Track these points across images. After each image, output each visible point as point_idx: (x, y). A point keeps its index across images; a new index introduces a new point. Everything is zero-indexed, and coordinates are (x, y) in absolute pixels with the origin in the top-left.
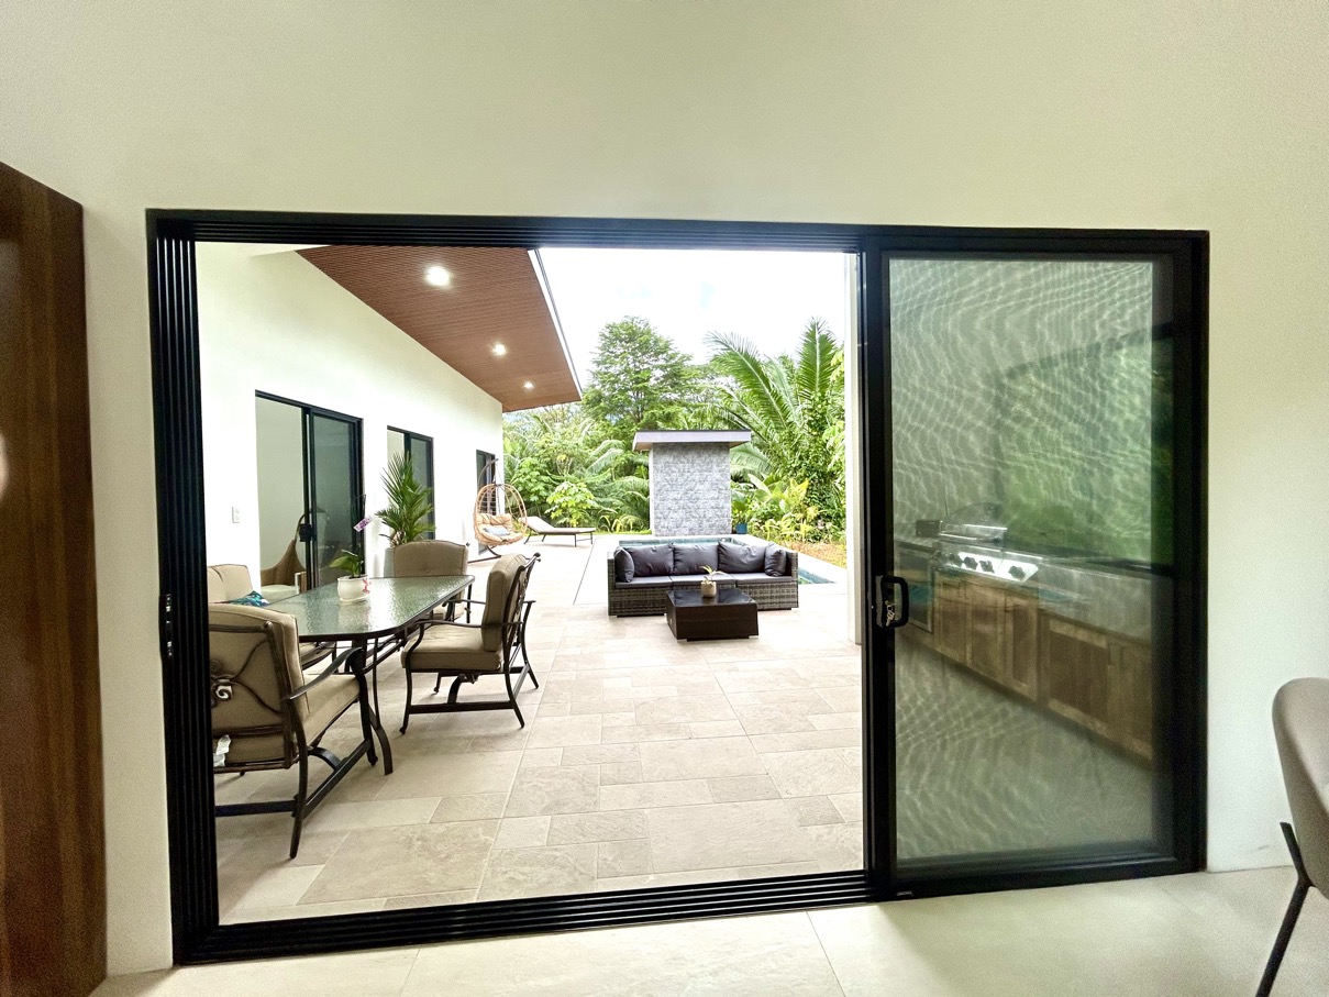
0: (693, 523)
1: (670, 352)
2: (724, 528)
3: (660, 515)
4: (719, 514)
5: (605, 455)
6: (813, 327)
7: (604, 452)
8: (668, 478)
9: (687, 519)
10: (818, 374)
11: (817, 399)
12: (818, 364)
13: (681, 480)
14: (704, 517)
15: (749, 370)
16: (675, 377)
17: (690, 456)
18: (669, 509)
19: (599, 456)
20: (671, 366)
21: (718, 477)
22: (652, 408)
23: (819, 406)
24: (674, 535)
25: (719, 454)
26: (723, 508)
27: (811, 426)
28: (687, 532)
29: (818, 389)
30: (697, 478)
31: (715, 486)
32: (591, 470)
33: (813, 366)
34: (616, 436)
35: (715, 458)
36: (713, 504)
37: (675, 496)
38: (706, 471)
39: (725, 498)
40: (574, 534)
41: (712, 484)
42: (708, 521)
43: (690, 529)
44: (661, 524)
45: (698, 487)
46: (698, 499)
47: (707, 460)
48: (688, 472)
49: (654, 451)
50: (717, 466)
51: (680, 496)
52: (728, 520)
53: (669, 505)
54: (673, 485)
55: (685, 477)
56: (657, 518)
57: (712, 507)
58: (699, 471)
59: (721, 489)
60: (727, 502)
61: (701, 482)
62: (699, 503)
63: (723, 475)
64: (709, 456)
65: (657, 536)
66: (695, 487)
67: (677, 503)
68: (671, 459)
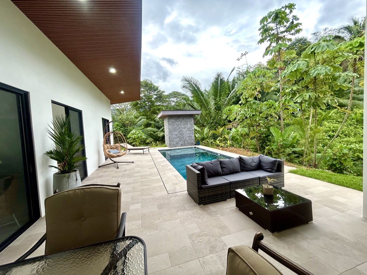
0: (182, 142)
1: (158, 90)
2: (192, 143)
3: (171, 140)
4: (191, 139)
5: (141, 121)
6: (218, 76)
7: (140, 120)
8: (173, 127)
9: (180, 141)
10: (219, 92)
11: (219, 100)
12: (219, 88)
13: (177, 128)
14: (186, 140)
15: (196, 91)
16: (160, 97)
17: (180, 119)
18: (174, 138)
19: (139, 121)
20: (159, 94)
21: (190, 126)
22: (154, 107)
23: (219, 102)
24: (176, 147)
25: (190, 118)
26: (192, 137)
27: (216, 109)
28: (180, 146)
29: (218, 97)
30: (183, 127)
31: (189, 129)
32: (137, 126)
33: (217, 90)
34: (143, 115)
36: (188, 136)
37: (176, 133)
38: (186, 124)
39: (192, 133)
40: (142, 149)
41: (188, 129)
42: (187, 141)
43: (181, 145)
44: (172, 143)
45: (183, 130)
46: (183, 134)
47: (186, 121)
48: (180, 125)
49: (168, 118)
50: (190, 123)
51: (177, 133)
52: (194, 141)
53: (174, 137)
54: (175, 130)
55: (179, 127)
56: (170, 141)
57: (188, 137)
58: (184, 124)
59: (191, 130)
60: (193, 135)
61: (184, 128)
62: (184, 136)
63: (191, 126)
64: (187, 119)
65: (170, 147)
66: (182, 130)
67: (176, 136)
68: (174, 121)
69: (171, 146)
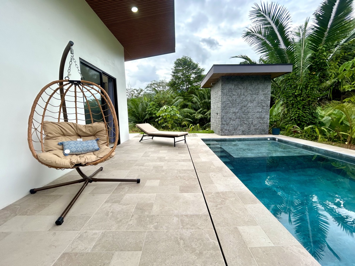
0: (244, 127)
1: (197, 68)
2: (264, 130)
3: (224, 123)
4: (262, 122)
5: (177, 102)
8: (230, 99)
9: (241, 125)
11: (324, 49)
13: (238, 100)
14: (252, 123)
17: (245, 85)
18: (230, 119)
20: (198, 73)
21: (262, 98)
23: (324, 54)
24: (232, 135)
26: (264, 118)
28: (241, 133)
29: (324, 42)
30: (249, 99)
35: (261, 86)
36: (258, 116)
37: (234, 110)
38: (255, 94)
40: (173, 137)
41: (258, 103)
42: (254, 126)
43: (243, 131)
44: (225, 128)
45: (249, 104)
46: (249, 112)
47: (257, 87)
48: (244, 95)
49: (222, 81)
50: (263, 91)
51: (237, 111)
52: (267, 126)
53: (231, 116)
54: (233, 103)
55: (241, 98)
56: (222, 124)
57: (257, 118)
58: (251, 94)
59: (264, 106)
60: (267, 114)
61: (251, 102)
62: (249, 115)
63: (265, 97)
64: (258, 85)
65: (222, 135)
66: (247, 105)
67: (235, 115)
68: (233, 87)
69: (224, 132)
